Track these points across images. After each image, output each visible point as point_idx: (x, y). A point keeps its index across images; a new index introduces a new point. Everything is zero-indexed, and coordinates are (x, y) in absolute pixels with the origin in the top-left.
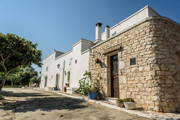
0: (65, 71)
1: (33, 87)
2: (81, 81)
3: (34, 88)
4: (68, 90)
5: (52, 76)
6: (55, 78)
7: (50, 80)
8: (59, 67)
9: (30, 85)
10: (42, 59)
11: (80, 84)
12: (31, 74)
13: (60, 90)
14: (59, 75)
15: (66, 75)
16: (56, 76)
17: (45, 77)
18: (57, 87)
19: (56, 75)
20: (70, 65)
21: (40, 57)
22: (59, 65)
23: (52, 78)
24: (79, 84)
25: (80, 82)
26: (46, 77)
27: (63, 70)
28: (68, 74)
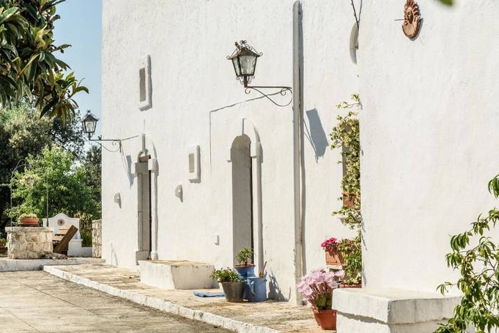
0: (313, 114)
1: (43, 257)
2: (474, 242)
3: (55, 270)
4: (351, 316)
5: (195, 161)
6: (221, 173)
7: (181, 195)
8: (245, 77)
9: (18, 237)
10: (61, 49)
11: (466, 272)
12: (17, 128)
13: (275, 297)
14: (260, 150)
15: (320, 152)
16: (234, 159)
17: (135, 160)
18: (245, 270)
19: (233, 150)
20: (355, 47)
21: (46, 37)
22: (244, 54)
23: (198, 181)
24: (456, 274)
25: (463, 252)
26: (143, 161)
27: (289, 96)
28: (346, 153)
